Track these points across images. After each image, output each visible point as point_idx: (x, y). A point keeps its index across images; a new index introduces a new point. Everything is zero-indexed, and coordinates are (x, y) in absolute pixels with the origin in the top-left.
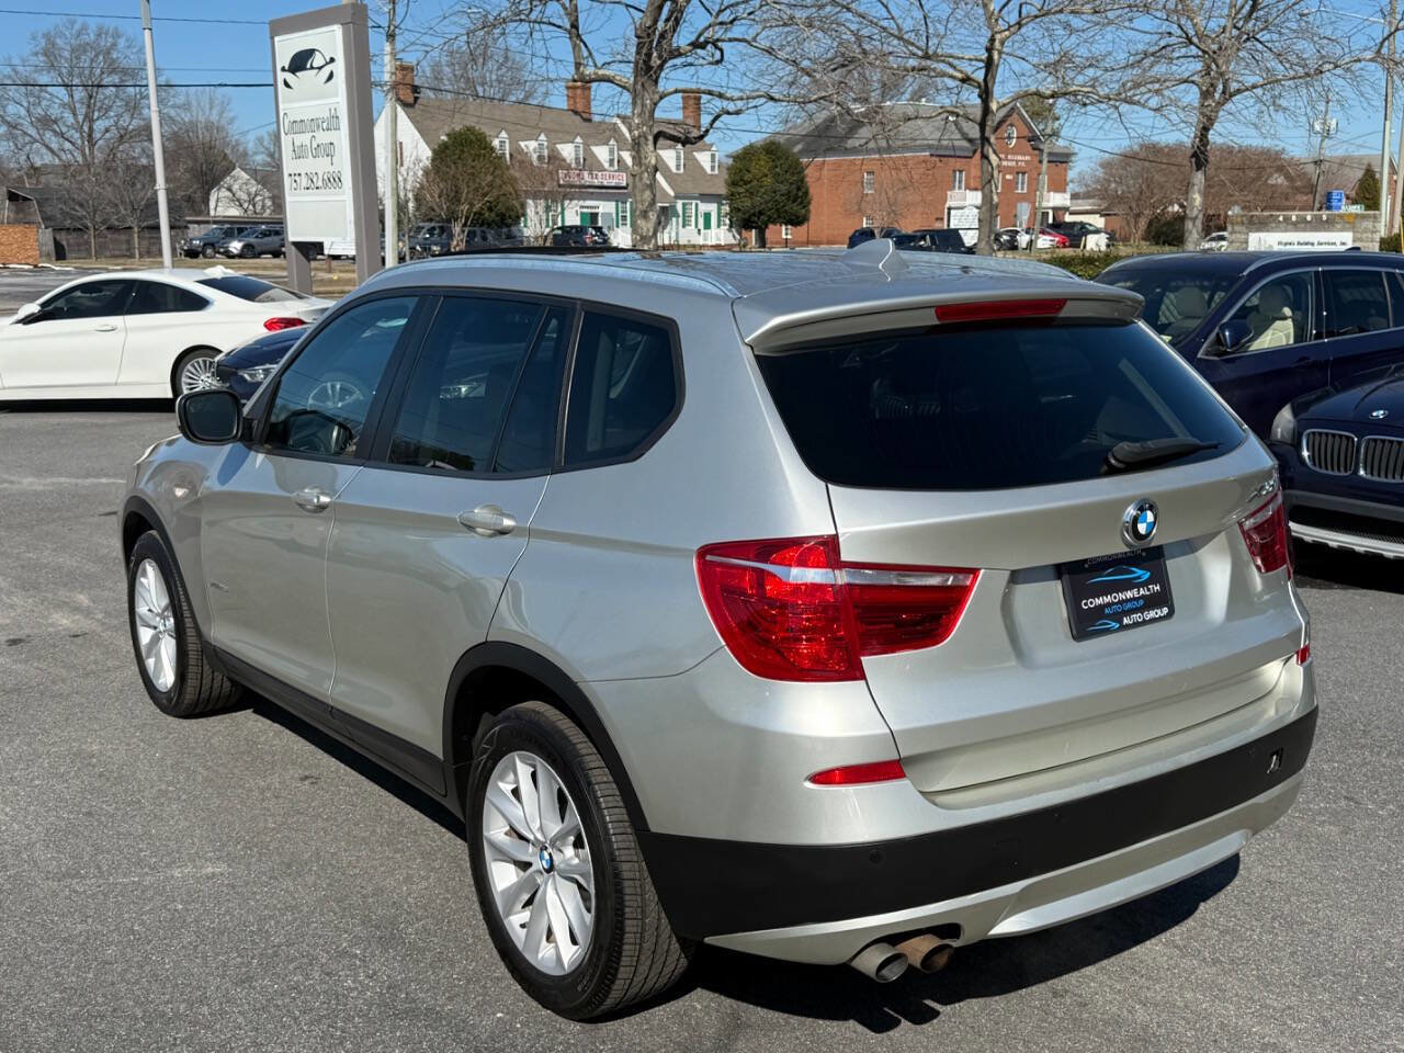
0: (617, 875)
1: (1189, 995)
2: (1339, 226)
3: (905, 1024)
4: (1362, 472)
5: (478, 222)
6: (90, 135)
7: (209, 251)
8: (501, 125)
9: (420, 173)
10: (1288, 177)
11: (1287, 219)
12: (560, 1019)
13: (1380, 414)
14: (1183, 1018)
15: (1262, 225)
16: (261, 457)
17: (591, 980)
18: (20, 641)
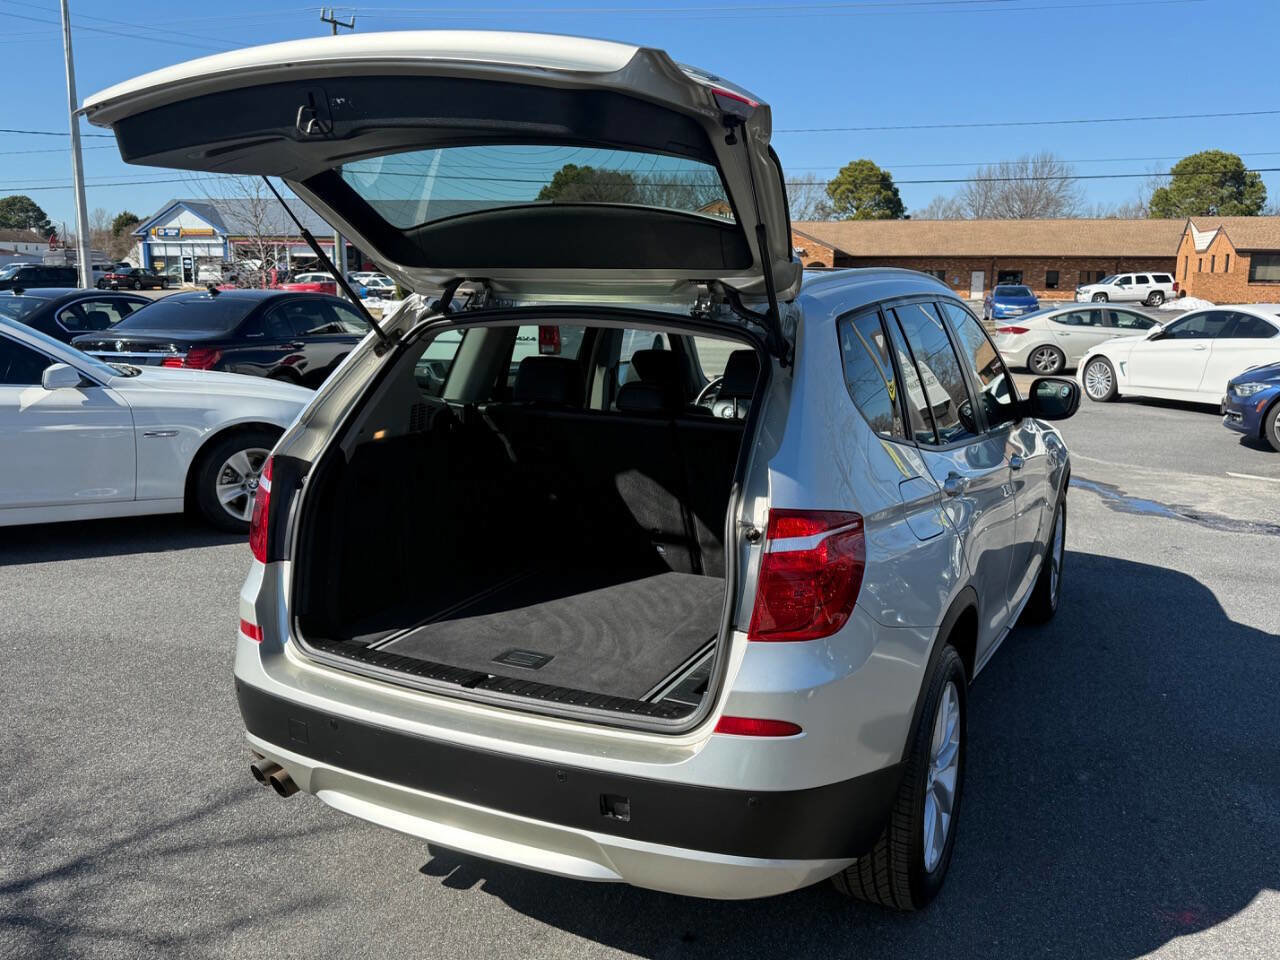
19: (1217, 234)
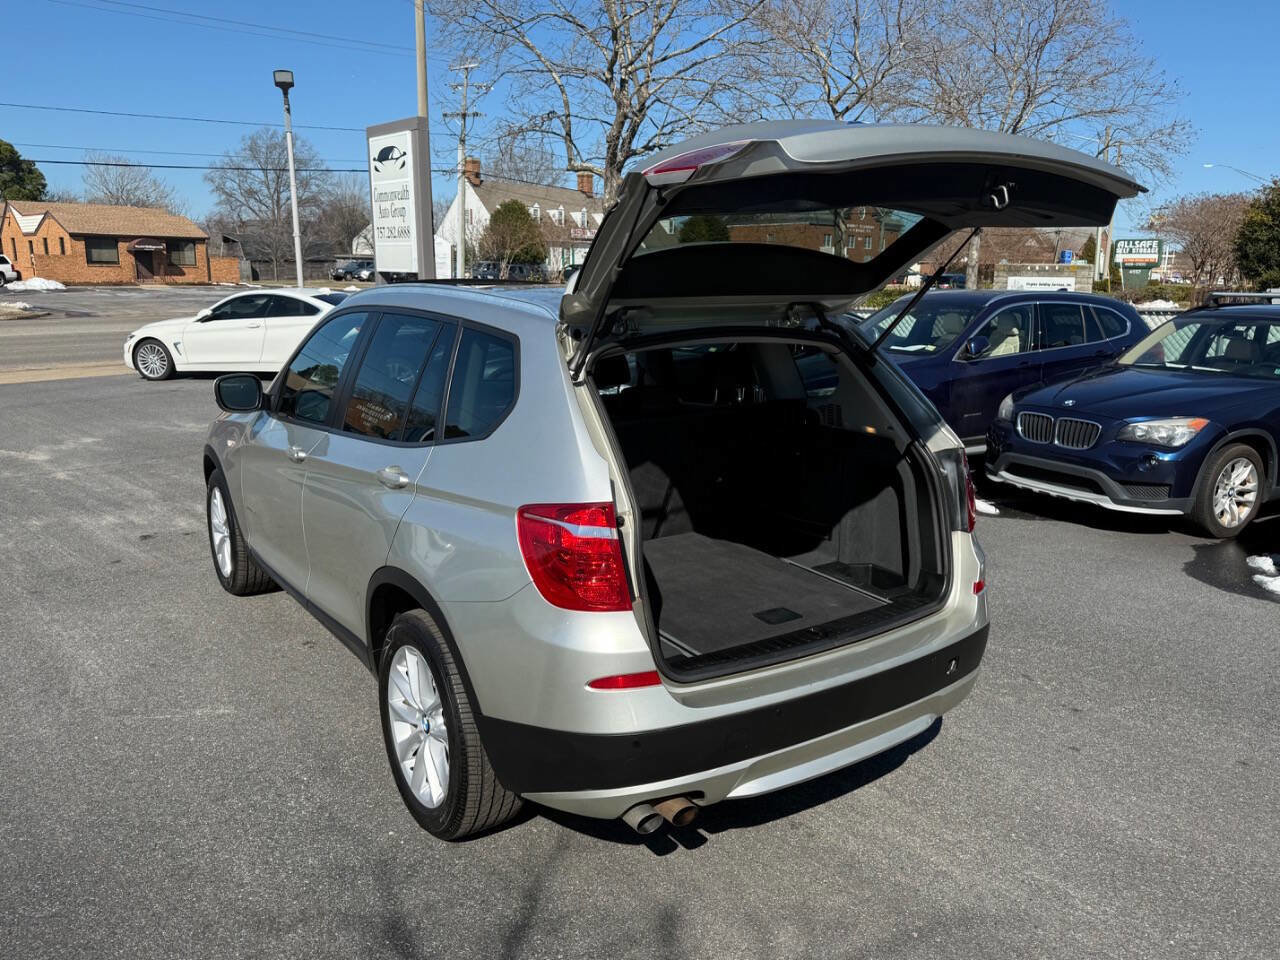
0: (463, 742)
1: (889, 830)
2: (1066, 274)
3: (681, 848)
4: (1056, 442)
5: (517, 263)
6: (278, 202)
7: (348, 277)
8: (535, 199)
9: (481, 229)
10: (1038, 241)
11: (1033, 269)
12: (433, 838)
13: (1070, 403)
14: (882, 848)
15: (1016, 272)
16: (275, 421)
17: (447, 816)
18: (149, 536)
19: (43, 219)
